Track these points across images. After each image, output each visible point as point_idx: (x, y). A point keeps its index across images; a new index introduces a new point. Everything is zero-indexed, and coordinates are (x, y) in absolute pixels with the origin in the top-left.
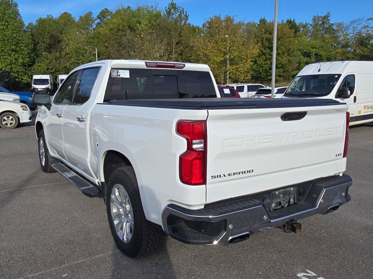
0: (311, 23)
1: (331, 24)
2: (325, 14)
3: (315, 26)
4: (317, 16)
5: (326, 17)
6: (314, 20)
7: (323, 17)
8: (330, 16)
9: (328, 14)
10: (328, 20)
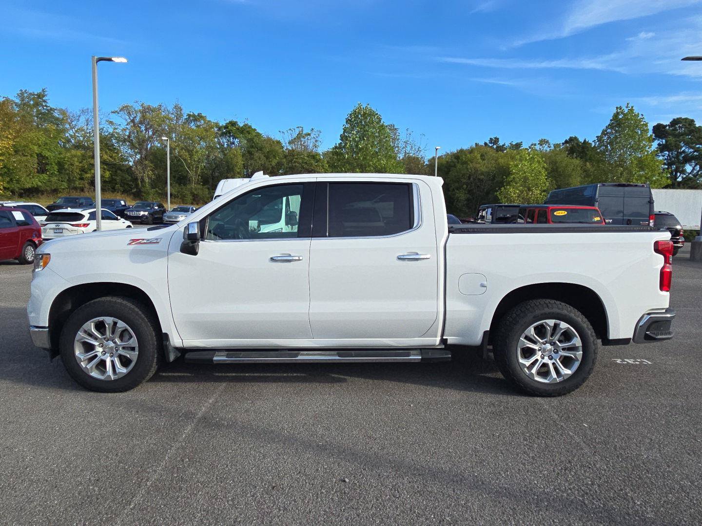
0: (18, 101)
1: (51, 109)
2: (40, 91)
3: (24, 105)
4: (25, 91)
5: (41, 96)
6: (21, 95)
7: (36, 95)
8: (46, 95)
9: (43, 90)
10: (45, 101)
